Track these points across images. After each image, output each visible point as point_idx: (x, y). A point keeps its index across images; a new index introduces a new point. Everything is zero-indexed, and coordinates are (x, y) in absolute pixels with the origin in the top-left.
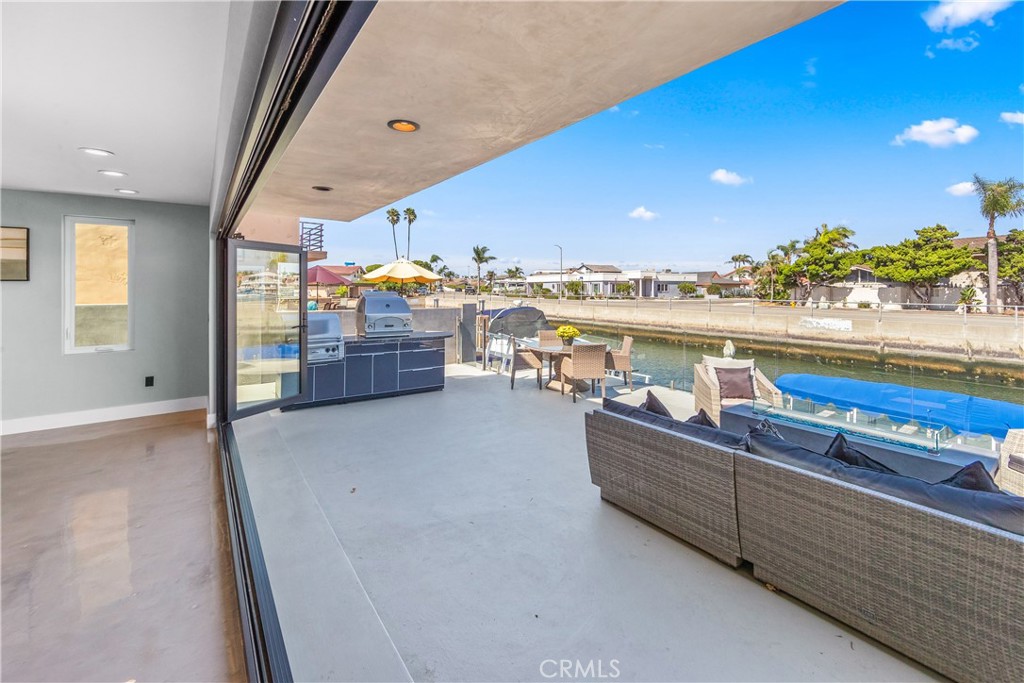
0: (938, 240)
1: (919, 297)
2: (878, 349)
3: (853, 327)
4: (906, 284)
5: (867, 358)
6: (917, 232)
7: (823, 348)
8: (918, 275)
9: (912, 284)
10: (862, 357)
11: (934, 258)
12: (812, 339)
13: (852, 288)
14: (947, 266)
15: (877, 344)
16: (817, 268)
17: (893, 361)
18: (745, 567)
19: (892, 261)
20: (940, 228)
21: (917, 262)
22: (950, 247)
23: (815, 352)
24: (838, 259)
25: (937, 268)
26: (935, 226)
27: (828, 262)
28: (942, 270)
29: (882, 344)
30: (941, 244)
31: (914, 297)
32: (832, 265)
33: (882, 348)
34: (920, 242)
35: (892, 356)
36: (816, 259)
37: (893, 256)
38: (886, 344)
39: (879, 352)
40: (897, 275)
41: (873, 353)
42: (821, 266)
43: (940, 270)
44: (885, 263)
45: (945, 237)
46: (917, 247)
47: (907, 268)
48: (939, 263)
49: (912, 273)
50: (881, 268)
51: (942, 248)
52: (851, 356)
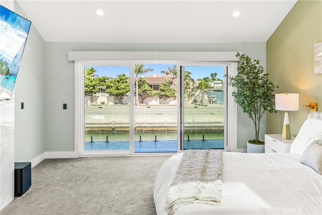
0: (124, 80)
1: (119, 99)
2: (112, 125)
3: (105, 118)
4: (115, 95)
5: (109, 129)
6: (118, 76)
7: (95, 127)
8: (119, 92)
9: (117, 95)
10: (107, 129)
11: (123, 86)
12: (91, 124)
13: (99, 96)
14: (126, 89)
15: (111, 124)
16: (87, 89)
17: (116, 129)
19: (112, 87)
20: (124, 75)
21: (119, 87)
22: (126, 82)
23: (92, 129)
24: (95, 85)
25: (124, 90)
26: (122, 74)
27: (91, 86)
28: (125, 90)
29: (113, 124)
30: (124, 81)
31: (117, 99)
32: (92, 87)
33: (113, 125)
34: (119, 80)
35: (116, 128)
36: (87, 85)
37: (112, 85)
38: (115, 124)
39: (113, 127)
40: (113, 92)
41: (111, 127)
42: (89, 88)
43: (125, 91)
44: (109, 87)
45: (126, 78)
46: (118, 82)
47: (116, 90)
48: (124, 88)
49: (117, 91)
50: (108, 89)
51: (125, 82)
52: (104, 129)
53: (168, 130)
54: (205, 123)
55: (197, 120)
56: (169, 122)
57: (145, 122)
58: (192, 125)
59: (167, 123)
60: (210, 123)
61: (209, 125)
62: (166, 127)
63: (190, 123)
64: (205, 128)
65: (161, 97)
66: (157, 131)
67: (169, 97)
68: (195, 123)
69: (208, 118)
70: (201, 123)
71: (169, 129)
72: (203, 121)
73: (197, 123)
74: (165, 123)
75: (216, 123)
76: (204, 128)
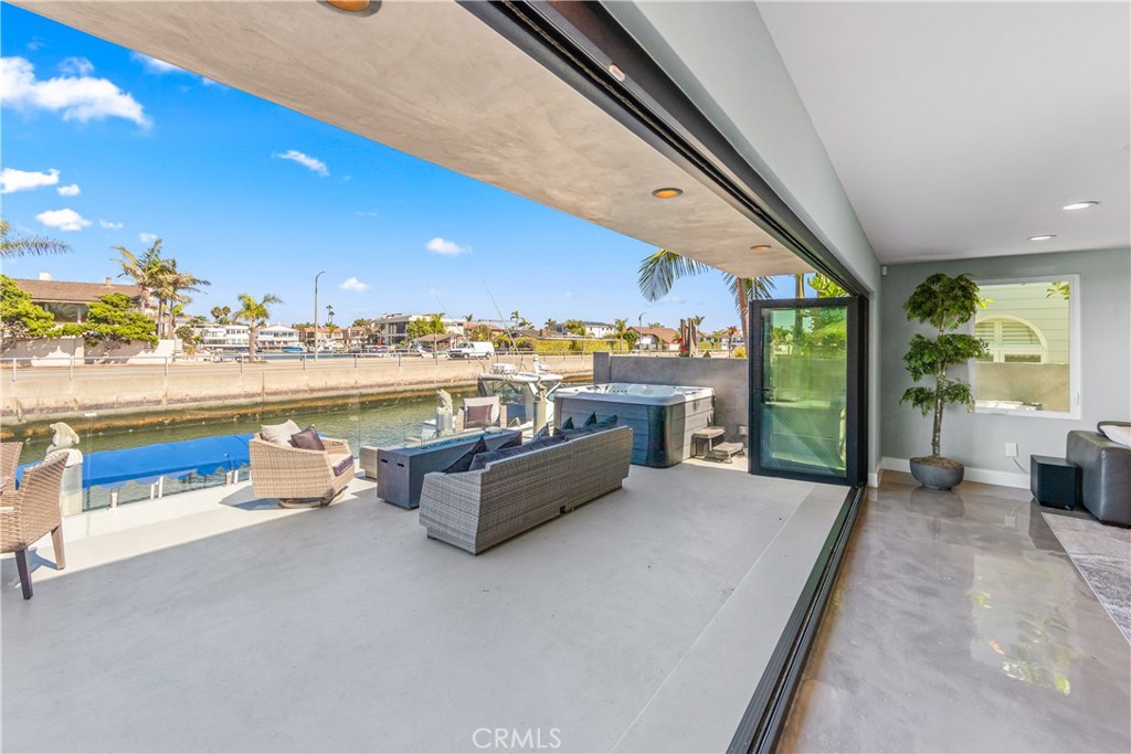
18: (563, 511)
53: (174, 420)
54: (297, 392)
55: (272, 386)
56: (179, 397)
57: (72, 405)
58: (259, 399)
59: (170, 401)
60: (312, 390)
61: (307, 396)
62: (166, 412)
63: (253, 395)
64: (299, 405)
65: (90, 341)
66: (128, 428)
67: (128, 342)
68: (268, 394)
69: (306, 378)
70: (286, 393)
71: (178, 418)
72: (293, 386)
73: (275, 393)
74: (164, 401)
75: (326, 389)
76: (294, 406)
